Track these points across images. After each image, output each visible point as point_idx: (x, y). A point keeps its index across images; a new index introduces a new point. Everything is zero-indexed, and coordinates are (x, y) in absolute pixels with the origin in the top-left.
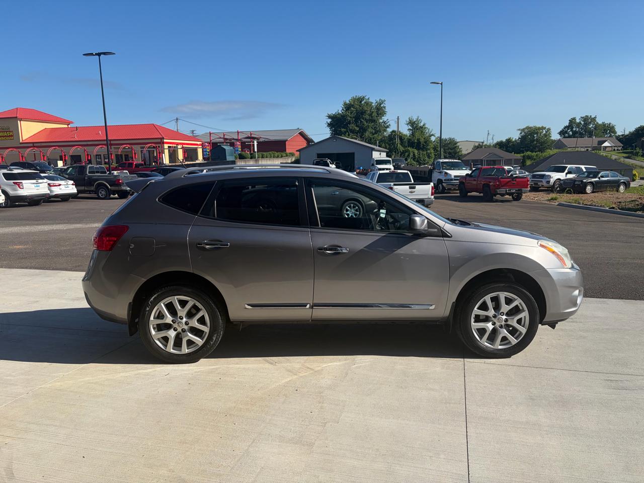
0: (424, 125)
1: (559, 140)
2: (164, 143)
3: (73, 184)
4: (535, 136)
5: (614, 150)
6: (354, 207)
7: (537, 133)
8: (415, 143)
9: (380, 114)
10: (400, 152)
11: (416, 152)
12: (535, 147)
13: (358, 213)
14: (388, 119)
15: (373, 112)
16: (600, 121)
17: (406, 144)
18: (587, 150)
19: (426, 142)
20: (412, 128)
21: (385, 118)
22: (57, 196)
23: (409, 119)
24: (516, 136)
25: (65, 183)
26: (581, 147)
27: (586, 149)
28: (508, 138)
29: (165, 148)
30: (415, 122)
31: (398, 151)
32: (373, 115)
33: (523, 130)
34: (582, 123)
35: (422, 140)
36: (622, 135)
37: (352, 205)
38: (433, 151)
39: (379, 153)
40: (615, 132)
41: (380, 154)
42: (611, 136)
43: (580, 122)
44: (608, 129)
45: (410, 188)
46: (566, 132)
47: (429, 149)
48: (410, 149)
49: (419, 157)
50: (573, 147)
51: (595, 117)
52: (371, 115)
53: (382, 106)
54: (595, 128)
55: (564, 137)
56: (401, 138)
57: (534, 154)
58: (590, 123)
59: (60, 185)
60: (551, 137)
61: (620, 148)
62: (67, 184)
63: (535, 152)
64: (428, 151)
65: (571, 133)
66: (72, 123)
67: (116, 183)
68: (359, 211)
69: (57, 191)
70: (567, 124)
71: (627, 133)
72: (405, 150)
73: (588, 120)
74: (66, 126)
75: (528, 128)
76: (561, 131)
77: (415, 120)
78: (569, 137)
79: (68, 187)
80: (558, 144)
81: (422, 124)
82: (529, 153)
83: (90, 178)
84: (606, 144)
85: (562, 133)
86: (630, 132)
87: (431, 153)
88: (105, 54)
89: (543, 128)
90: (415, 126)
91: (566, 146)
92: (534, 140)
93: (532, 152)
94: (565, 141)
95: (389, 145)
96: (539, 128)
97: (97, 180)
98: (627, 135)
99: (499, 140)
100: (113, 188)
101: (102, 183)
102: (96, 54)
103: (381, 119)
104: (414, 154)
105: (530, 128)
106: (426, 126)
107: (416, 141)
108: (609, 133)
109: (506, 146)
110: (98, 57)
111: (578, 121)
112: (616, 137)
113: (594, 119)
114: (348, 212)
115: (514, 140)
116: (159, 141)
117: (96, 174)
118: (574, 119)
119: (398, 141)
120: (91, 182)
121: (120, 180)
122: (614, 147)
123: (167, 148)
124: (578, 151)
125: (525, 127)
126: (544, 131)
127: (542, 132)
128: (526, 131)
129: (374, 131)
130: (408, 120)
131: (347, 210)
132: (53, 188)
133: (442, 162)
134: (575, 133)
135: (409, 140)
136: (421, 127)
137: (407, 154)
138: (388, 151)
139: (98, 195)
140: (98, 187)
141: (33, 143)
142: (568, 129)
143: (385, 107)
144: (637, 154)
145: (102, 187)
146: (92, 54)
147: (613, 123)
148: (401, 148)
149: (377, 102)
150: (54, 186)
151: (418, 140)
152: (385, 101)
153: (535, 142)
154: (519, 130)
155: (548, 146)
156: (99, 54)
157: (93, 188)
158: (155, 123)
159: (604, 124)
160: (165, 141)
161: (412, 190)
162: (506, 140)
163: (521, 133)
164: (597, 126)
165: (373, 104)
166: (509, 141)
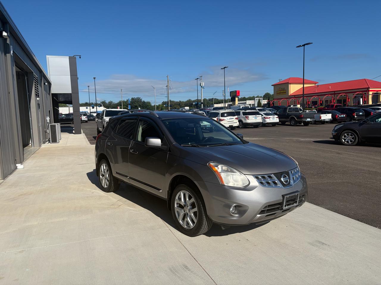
2: (369, 91)
3: (277, 118)
22: (268, 123)
25: (273, 117)
29: (370, 94)
59: (270, 118)
62: (274, 118)
66: (318, 83)
67: (300, 117)
69: (268, 121)
74: (314, 85)
79: (275, 119)
83: (288, 114)
88: (307, 44)
97: (291, 115)
100: (298, 120)
101: (293, 117)
102: (303, 45)
110: (303, 47)
116: (366, 90)
117: (292, 112)
120: (287, 116)
121: (302, 115)
123: (372, 94)
132: (266, 120)
139: (291, 123)
140: (291, 119)
141: (295, 95)
145: (293, 119)
146: (300, 46)
150: (267, 118)
156: (304, 45)
157: (289, 120)
158: (366, 78)
160: (370, 89)
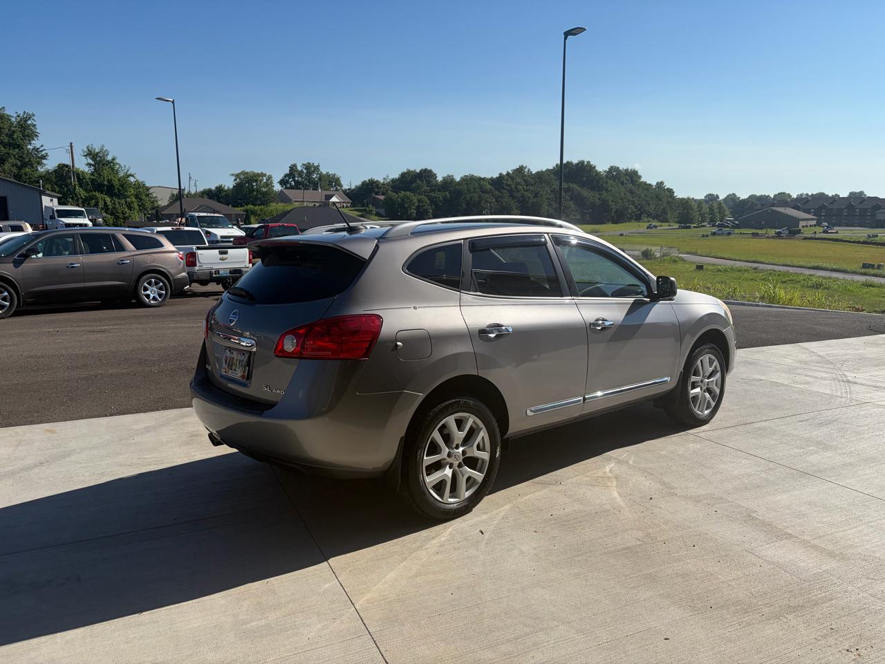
0: (113, 159)
1: (281, 191)
4: (254, 184)
5: (343, 206)
6: (156, 284)
7: (256, 181)
8: (104, 185)
9: (28, 136)
10: (82, 198)
11: (108, 199)
12: (256, 199)
13: (164, 292)
14: (42, 146)
15: (14, 132)
16: (323, 170)
17: (90, 186)
18: (315, 205)
19: (122, 186)
20: (93, 163)
21: (36, 143)
23: (88, 147)
24: (229, 184)
26: (308, 202)
27: (313, 204)
28: (218, 185)
30: (98, 153)
31: (76, 196)
32: (15, 136)
33: (237, 176)
34: (305, 171)
35: (116, 183)
36: (349, 189)
37: (153, 280)
38: (134, 199)
39: (50, 198)
40: (341, 186)
41: (51, 200)
42: (337, 190)
43: (302, 170)
44: (332, 182)
45: (221, 253)
46: (287, 182)
47: (129, 197)
48: (97, 194)
49: (114, 208)
50: (301, 201)
51: (318, 166)
52: (11, 135)
53: (29, 122)
54: (320, 179)
55: (286, 188)
56: (80, 176)
57: (257, 208)
58: (314, 172)
60: (273, 186)
61: (349, 205)
63: (259, 206)
64: (128, 200)
65: (293, 183)
68: (164, 288)
70: (287, 171)
71: (353, 187)
72: (90, 196)
73: (311, 168)
75: (243, 173)
76: (281, 180)
77: (97, 151)
78: (292, 188)
80: (282, 197)
81: (109, 158)
82: (250, 207)
84: (334, 199)
85: (282, 182)
86: (356, 186)
87: (132, 202)
89: (263, 175)
90: (99, 160)
91: (290, 200)
92: (254, 190)
93: (255, 205)
94: (289, 193)
95: (60, 187)
96: (258, 175)
98: (354, 190)
99: (207, 187)
103: (30, 144)
104: (105, 203)
105: (247, 173)
106: (117, 161)
107: (106, 183)
108: (335, 186)
109: (216, 195)
111: (299, 168)
112: (343, 191)
113: (317, 168)
114: (148, 292)
115: (226, 188)
118: (295, 165)
119: (74, 181)
122: (343, 203)
124: (307, 206)
125: (239, 172)
126: (265, 178)
127: (262, 180)
128: (242, 177)
129: (19, 163)
130: (86, 149)
131: (146, 289)
133: (198, 217)
134: (297, 183)
135: (93, 181)
136: (108, 162)
137: (93, 202)
138: (61, 196)
142: (290, 178)
143: (34, 126)
144: (370, 212)
147: (338, 174)
148: (82, 193)
149: (18, 116)
151: (109, 181)
152: (34, 115)
153: (255, 193)
154: (233, 175)
155: (272, 198)
159: (328, 175)
161: (223, 256)
162: (217, 188)
163: (235, 180)
164: (321, 177)
165: (13, 119)
166: (220, 189)
